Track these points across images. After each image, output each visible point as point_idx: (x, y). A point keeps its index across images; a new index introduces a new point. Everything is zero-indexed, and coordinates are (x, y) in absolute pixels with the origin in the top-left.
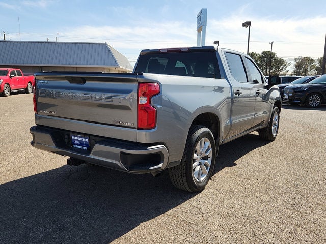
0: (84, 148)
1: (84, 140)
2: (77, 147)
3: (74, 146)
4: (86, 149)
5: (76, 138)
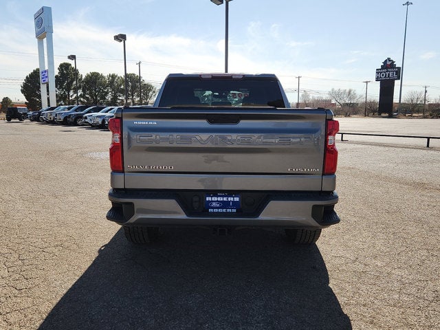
0: (229, 210)
1: (230, 199)
2: (216, 210)
3: (211, 210)
4: (234, 210)
5: (215, 199)
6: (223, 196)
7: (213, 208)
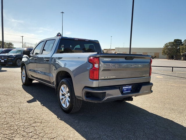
0: (129, 91)
1: (129, 87)
2: (125, 92)
3: (124, 92)
4: (130, 91)
5: (125, 88)
6: (127, 86)
7: (125, 91)
